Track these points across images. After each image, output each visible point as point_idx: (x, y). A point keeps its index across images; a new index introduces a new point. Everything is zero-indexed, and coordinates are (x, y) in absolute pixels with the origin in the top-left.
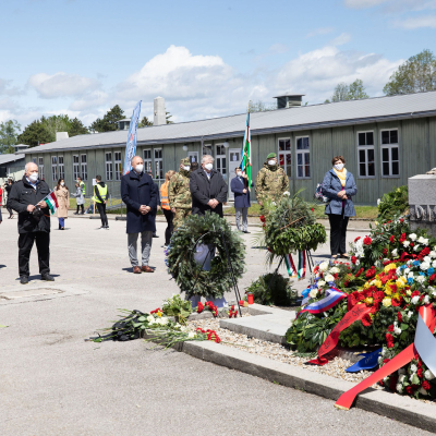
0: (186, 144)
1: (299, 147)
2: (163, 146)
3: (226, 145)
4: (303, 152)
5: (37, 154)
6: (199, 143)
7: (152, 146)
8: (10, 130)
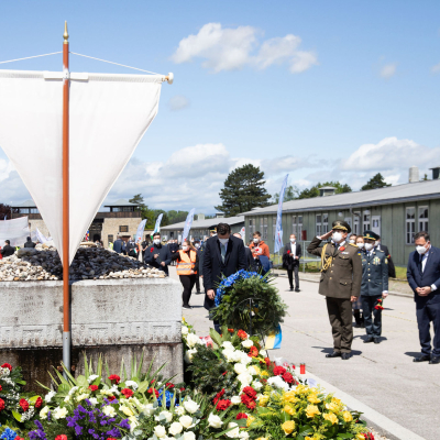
0: (341, 211)
1: (421, 217)
2: (329, 212)
3: (366, 212)
4: (424, 220)
5: (251, 216)
6: (348, 210)
7: (322, 212)
8: (290, 194)
